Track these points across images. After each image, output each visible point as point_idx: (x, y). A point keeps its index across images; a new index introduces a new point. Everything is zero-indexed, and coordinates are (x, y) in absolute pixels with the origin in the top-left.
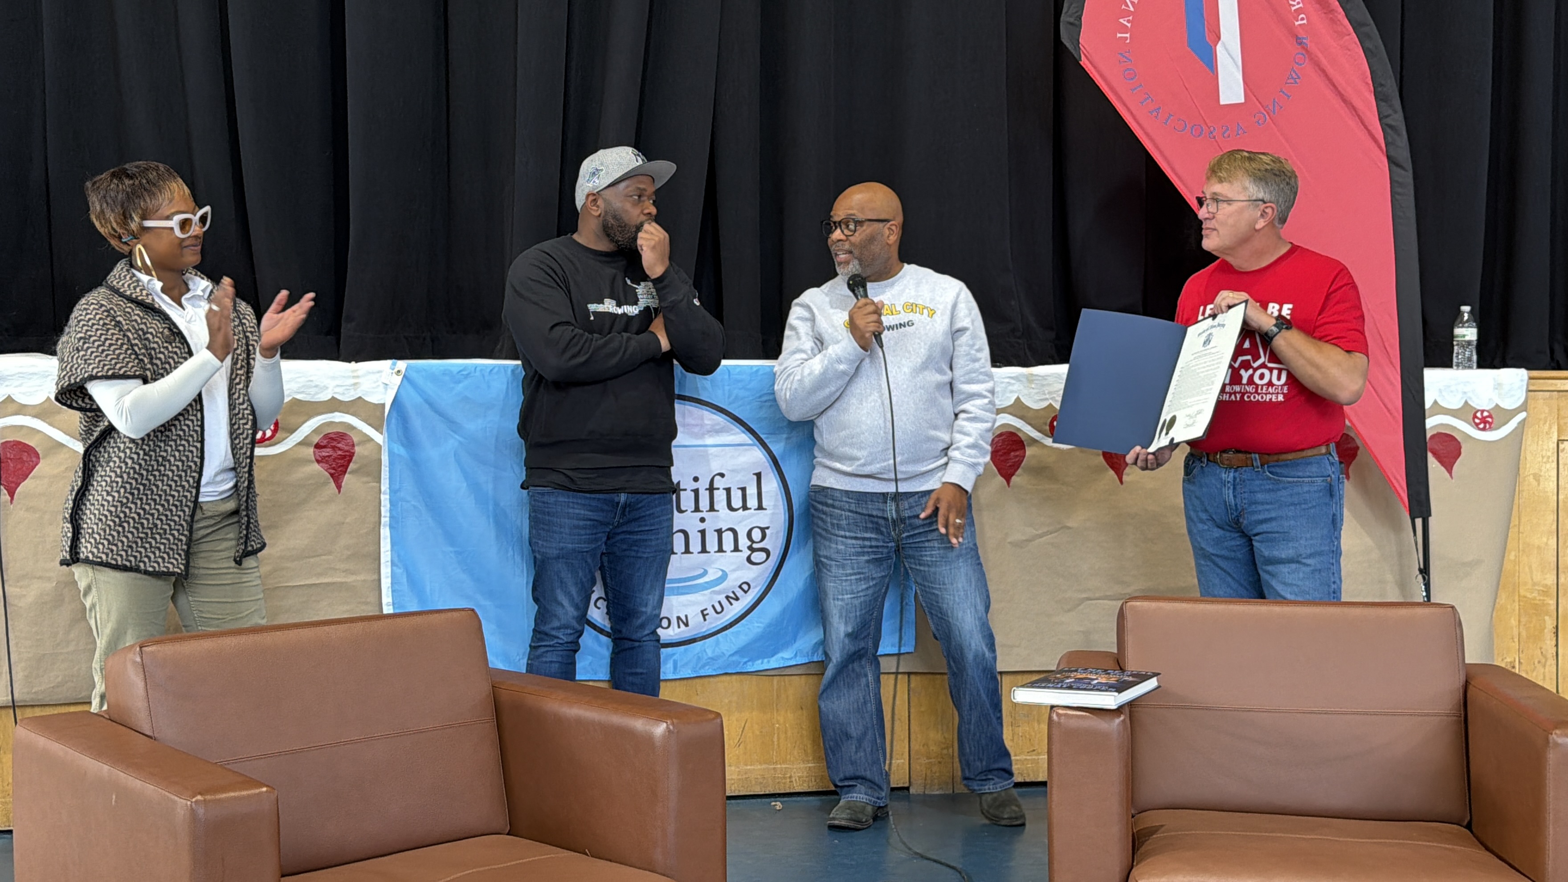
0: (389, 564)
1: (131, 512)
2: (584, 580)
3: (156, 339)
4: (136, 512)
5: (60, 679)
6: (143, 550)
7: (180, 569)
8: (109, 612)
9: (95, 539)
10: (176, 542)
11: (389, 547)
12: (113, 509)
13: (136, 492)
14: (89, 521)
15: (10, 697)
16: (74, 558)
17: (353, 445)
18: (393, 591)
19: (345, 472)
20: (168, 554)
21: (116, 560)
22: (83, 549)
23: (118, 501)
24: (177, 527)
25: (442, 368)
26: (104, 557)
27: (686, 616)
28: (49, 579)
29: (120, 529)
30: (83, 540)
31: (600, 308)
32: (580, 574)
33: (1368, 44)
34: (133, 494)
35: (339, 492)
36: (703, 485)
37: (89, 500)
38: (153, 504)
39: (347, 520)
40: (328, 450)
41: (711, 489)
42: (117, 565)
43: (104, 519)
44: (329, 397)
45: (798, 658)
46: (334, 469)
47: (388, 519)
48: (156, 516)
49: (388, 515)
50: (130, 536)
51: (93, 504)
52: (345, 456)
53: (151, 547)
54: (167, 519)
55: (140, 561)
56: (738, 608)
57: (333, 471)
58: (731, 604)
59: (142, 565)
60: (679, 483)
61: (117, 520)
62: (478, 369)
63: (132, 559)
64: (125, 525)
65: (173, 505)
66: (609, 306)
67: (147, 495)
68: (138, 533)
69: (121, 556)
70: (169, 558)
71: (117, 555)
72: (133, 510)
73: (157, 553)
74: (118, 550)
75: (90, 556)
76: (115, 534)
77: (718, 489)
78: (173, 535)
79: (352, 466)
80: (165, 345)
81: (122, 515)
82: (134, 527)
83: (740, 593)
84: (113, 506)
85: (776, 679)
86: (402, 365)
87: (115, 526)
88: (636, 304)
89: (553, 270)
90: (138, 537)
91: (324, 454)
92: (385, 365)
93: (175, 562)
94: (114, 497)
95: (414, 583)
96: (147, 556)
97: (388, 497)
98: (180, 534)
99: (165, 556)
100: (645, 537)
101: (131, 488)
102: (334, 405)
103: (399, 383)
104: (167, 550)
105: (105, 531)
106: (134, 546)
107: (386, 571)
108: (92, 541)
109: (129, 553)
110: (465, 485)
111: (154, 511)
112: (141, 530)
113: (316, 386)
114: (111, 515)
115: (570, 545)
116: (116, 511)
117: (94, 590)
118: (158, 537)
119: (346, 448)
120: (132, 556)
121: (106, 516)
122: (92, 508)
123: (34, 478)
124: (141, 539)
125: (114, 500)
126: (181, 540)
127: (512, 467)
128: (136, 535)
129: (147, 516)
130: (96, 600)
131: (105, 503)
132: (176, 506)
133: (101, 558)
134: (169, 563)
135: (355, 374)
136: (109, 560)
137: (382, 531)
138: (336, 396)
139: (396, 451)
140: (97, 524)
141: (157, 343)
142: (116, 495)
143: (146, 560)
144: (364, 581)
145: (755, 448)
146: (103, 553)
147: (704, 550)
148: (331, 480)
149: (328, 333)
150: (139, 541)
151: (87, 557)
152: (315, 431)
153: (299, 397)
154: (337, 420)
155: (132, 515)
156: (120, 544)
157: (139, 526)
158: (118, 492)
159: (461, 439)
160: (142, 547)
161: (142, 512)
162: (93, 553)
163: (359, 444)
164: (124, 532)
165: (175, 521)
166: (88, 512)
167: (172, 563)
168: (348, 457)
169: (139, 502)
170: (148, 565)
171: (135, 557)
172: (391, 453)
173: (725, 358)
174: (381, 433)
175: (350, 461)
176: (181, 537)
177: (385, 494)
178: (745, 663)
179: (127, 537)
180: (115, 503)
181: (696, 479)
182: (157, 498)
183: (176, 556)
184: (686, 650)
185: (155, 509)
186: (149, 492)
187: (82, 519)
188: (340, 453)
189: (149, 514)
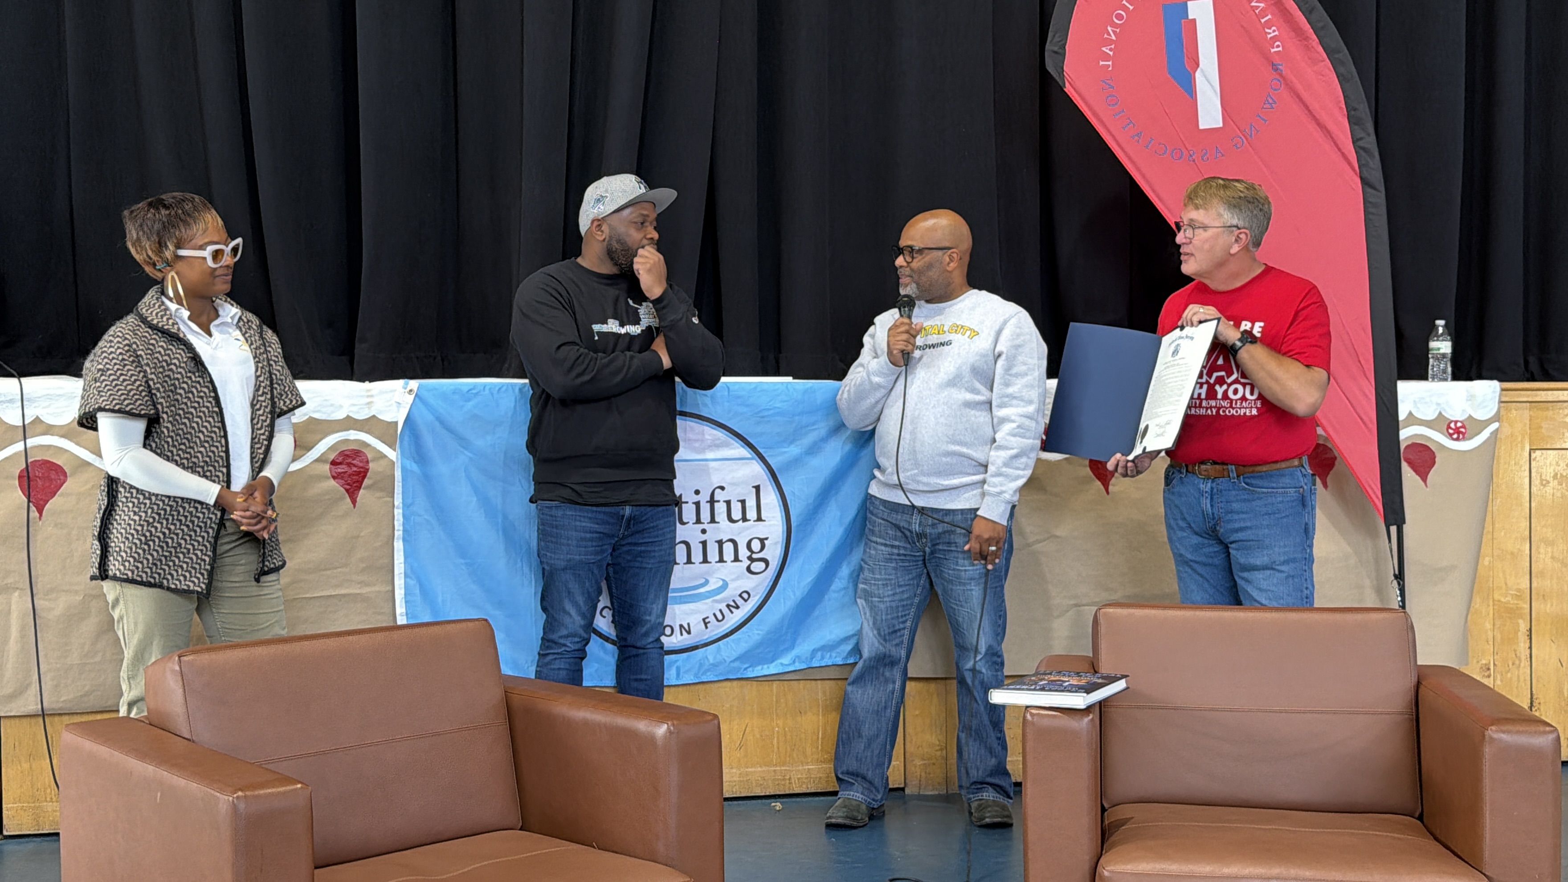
0: (403, 575)
1: (156, 532)
2: (590, 590)
3: (180, 370)
4: (161, 532)
5: (87, 688)
6: (166, 568)
7: (201, 588)
8: (136, 624)
9: (122, 557)
10: (199, 561)
11: (402, 559)
12: (139, 528)
13: (162, 512)
14: (116, 540)
15: (40, 706)
16: (103, 574)
17: (368, 462)
18: (406, 602)
19: (359, 488)
20: (190, 573)
21: (141, 577)
22: (112, 567)
23: (145, 520)
24: (200, 547)
25: (452, 387)
26: (130, 574)
27: (689, 624)
28: (76, 592)
29: (146, 547)
30: (111, 558)
31: (604, 328)
32: (587, 584)
33: (1342, 70)
34: (159, 514)
35: (355, 506)
36: (704, 498)
37: (116, 520)
38: (178, 524)
39: (362, 534)
40: (344, 466)
41: (712, 501)
42: (142, 581)
43: (131, 538)
44: (345, 416)
45: (797, 664)
46: (348, 484)
47: (401, 532)
48: (180, 536)
49: (401, 528)
50: (155, 554)
51: (120, 524)
52: (360, 473)
53: (174, 565)
54: (191, 539)
55: (164, 578)
56: (738, 616)
57: (348, 487)
58: (732, 612)
59: (165, 582)
60: (681, 496)
61: (143, 539)
62: (487, 388)
63: (156, 576)
64: (151, 543)
65: (198, 526)
66: (612, 326)
67: (173, 516)
68: (163, 551)
69: (146, 573)
70: (191, 576)
71: (143, 572)
72: (159, 530)
73: (180, 571)
74: (143, 568)
75: (118, 573)
76: (141, 551)
77: (718, 501)
78: (196, 555)
79: (366, 482)
80: (189, 375)
81: (148, 534)
82: (159, 546)
83: (740, 601)
84: (140, 525)
85: (775, 684)
86: (414, 384)
87: (141, 543)
88: (639, 324)
89: (556, 290)
90: (163, 555)
91: (339, 470)
92: (397, 385)
93: (196, 581)
94: (141, 516)
95: (426, 593)
96: (170, 574)
97: (401, 511)
98: (202, 554)
99: (187, 574)
100: (649, 549)
101: (158, 509)
102: (349, 423)
103: (411, 402)
104: (189, 569)
105: (131, 549)
106: (159, 563)
107: (399, 582)
108: (119, 558)
109: (154, 570)
110: (475, 499)
111: (179, 531)
112: (165, 548)
113: (332, 405)
114: (138, 534)
115: (577, 557)
116: (142, 530)
117: (121, 602)
118: (181, 556)
119: (361, 465)
120: (156, 573)
121: (133, 535)
122: (119, 527)
123: (62, 495)
124: (166, 557)
125: (140, 520)
126: (204, 561)
127: (520, 481)
128: (161, 553)
129: (172, 535)
130: (124, 611)
131: (132, 523)
132: (201, 527)
133: (127, 575)
134: (190, 581)
135: (369, 394)
136: (135, 577)
137: (395, 544)
138: (351, 415)
139: (408, 467)
140: (124, 543)
141: (180, 373)
142: (143, 515)
143: (169, 577)
144: (379, 592)
145: (754, 462)
146: (129, 570)
147: (705, 561)
148: (347, 495)
149: (342, 354)
150: (163, 559)
151: (115, 574)
152: (332, 448)
153: (316, 416)
154: (352, 438)
155: (158, 534)
156: (145, 562)
157: (164, 545)
158: (146, 512)
159: (469, 454)
160: (166, 565)
161: (167, 532)
162: (119, 570)
163: (373, 461)
164: (149, 550)
165: (198, 542)
166: (115, 531)
167: (193, 582)
168: (363, 473)
169: (165, 522)
170: (171, 582)
171: (159, 574)
172: (404, 469)
173: (724, 375)
174: (395, 450)
175: (364, 477)
176: (204, 557)
177: (398, 508)
178: (746, 669)
179: (152, 555)
180: (142, 523)
181: (697, 492)
182: (183, 519)
183: (198, 575)
184: (688, 657)
185: (180, 529)
186: (175, 513)
187: (110, 538)
188: (355, 469)
189: (174, 533)
